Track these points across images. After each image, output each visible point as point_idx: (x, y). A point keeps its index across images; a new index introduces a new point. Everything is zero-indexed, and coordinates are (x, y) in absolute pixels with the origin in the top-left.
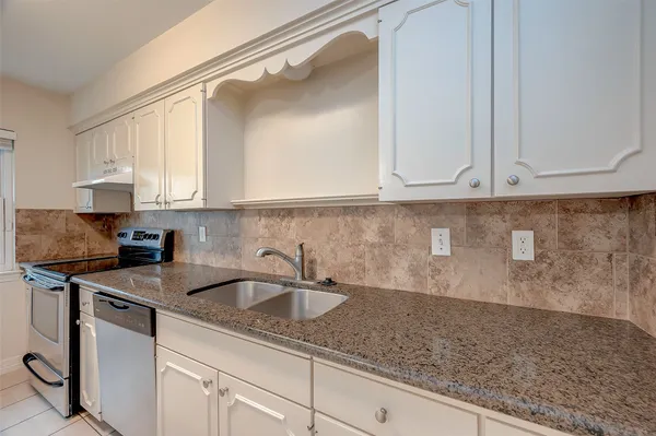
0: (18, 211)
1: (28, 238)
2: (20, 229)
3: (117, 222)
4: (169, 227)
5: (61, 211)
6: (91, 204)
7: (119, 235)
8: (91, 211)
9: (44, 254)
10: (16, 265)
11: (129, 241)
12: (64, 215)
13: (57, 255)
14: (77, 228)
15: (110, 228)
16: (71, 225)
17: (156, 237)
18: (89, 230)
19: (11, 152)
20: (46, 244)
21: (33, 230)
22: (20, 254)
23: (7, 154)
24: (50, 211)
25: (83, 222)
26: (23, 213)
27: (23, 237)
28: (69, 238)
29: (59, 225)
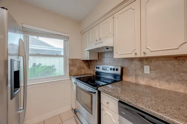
0: (69, 59)
1: (72, 68)
2: (70, 65)
3: (92, 63)
5: (79, 59)
7: (96, 68)
9: (75, 73)
10: (69, 77)
12: (79, 61)
13: (78, 74)
15: (89, 65)
16: (81, 64)
18: (85, 66)
19: (68, 41)
20: (75, 70)
21: (72, 65)
22: (70, 73)
23: (67, 42)
24: (76, 59)
25: (83, 63)
26: (70, 60)
27: (70, 68)
28: (80, 68)
29: (78, 64)
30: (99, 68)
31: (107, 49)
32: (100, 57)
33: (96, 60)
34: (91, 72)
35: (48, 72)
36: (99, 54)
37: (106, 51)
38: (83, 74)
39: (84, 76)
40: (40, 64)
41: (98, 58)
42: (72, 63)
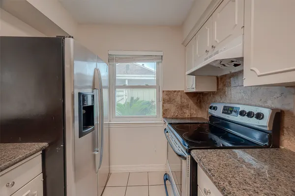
0: (163, 91)
1: (167, 106)
2: (164, 101)
4: (278, 106)
5: (179, 91)
6: (194, 86)
7: (211, 108)
8: (194, 90)
10: (162, 119)
11: (219, 113)
12: (179, 93)
13: (177, 116)
14: (185, 101)
15: (200, 102)
16: (183, 99)
17: (259, 116)
18: (191, 103)
19: (161, 62)
20: (173, 110)
21: (168, 101)
22: (164, 114)
23: (160, 64)
24: (175, 91)
25: (188, 97)
26: (165, 93)
27: (165, 105)
28: (182, 107)
29: (178, 99)
30: (215, 108)
31: (236, 65)
32: (220, 87)
33: (212, 92)
34: (202, 115)
35: (146, 109)
36: (219, 79)
37: (233, 71)
38: (187, 116)
39: (189, 121)
40: (138, 99)
41: (218, 87)
42: (168, 97)
